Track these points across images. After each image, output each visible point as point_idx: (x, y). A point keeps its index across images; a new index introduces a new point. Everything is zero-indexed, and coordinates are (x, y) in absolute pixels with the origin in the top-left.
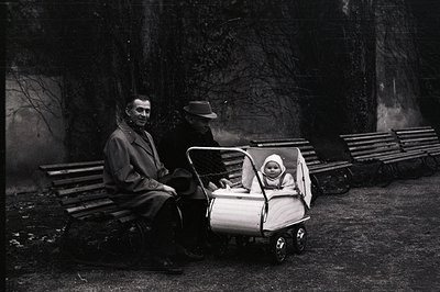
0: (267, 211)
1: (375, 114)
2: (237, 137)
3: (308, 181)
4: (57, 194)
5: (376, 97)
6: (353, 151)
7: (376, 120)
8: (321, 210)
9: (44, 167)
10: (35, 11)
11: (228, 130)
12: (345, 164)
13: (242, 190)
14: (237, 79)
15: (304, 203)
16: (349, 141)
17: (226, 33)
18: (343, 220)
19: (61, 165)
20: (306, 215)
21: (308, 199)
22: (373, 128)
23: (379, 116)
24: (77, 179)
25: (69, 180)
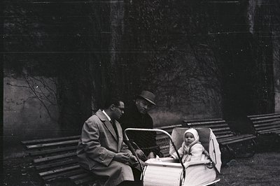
0: (184, 177)
1: (273, 101)
2: (178, 117)
3: (218, 153)
4: (33, 162)
5: (274, 89)
6: (257, 127)
7: (274, 105)
8: (231, 171)
9: (24, 142)
11: (172, 112)
12: (250, 137)
13: (170, 159)
14: (178, 78)
15: (216, 169)
16: (254, 120)
17: (170, 47)
18: (247, 178)
19: (38, 141)
20: (217, 178)
21: (218, 166)
22: (272, 111)
23: (276, 102)
24: (49, 151)
25: (43, 151)
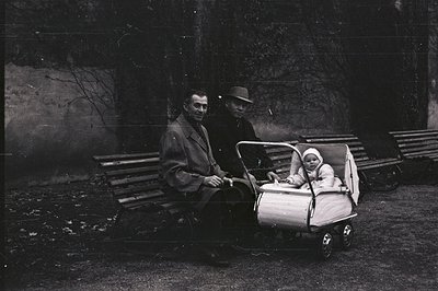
0: (314, 207)
1: (426, 111)
2: (285, 132)
3: (356, 178)
4: (109, 183)
5: (427, 94)
6: (403, 148)
7: (427, 116)
8: (369, 207)
9: (97, 158)
10: (90, 4)
12: (392, 161)
14: (287, 73)
15: (352, 200)
16: (399, 138)
17: (276, 27)
18: (391, 217)
19: (114, 156)
20: (353, 211)
21: (355, 197)
22: (424, 125)
23: (430, 113)
24: (128, 170)
25: (121, 171)
